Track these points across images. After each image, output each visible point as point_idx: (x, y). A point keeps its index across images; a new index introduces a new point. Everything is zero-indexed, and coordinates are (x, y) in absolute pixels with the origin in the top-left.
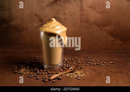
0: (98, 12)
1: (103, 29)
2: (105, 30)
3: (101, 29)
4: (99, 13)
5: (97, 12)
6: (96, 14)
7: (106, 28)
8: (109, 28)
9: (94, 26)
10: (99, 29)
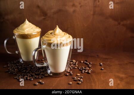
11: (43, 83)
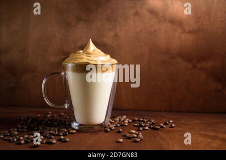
0: (187, 30)
1: (199, 66)
2: (202, 69)
3: (195, 67)
4: (189, 32)
5: (184, 31)
6: (184, 36)
7: (204, 64)
8: (209, 64)
9: (179, 60)
10: (190, 66)
11: (68, 140)
